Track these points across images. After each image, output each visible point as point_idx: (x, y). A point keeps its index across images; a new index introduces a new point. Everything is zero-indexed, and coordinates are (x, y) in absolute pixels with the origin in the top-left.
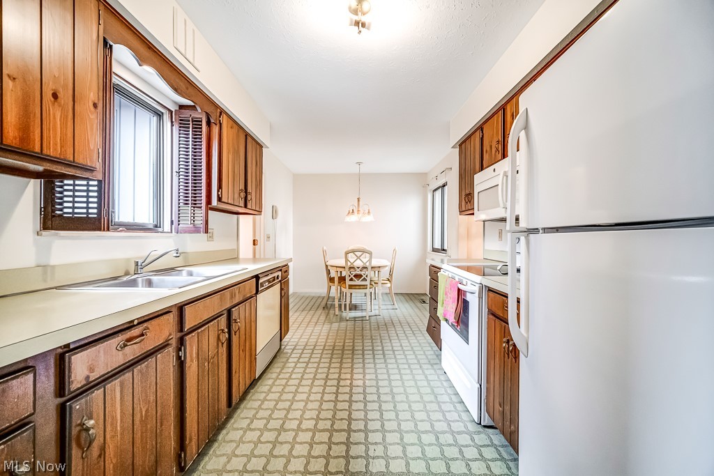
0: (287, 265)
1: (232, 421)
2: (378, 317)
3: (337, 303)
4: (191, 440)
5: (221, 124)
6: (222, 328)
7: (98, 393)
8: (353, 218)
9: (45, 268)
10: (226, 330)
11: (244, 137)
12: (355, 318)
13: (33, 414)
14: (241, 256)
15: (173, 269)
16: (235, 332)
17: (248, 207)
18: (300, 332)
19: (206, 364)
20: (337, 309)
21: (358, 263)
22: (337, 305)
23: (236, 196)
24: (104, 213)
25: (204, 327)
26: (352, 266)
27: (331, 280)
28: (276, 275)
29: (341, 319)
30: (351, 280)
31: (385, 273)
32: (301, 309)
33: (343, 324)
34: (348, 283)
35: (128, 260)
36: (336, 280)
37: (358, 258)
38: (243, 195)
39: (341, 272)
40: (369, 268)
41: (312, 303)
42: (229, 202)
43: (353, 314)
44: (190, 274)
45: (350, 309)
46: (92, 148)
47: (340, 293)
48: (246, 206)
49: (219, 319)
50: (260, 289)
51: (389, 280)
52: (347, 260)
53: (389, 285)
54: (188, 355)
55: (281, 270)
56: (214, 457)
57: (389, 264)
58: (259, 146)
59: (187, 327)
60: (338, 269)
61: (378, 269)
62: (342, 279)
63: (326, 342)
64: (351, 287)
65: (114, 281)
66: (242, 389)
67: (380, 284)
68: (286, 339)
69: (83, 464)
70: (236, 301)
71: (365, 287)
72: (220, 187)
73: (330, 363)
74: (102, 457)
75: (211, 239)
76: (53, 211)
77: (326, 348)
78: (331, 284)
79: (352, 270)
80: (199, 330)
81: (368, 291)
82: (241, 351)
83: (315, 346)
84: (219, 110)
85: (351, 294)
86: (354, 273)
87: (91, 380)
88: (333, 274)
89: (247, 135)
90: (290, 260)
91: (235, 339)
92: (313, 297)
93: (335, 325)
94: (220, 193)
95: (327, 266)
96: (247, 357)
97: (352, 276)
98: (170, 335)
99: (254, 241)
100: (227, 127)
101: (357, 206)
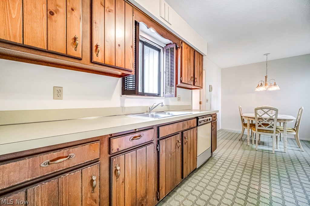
0: (215, 114)
1: (184, 185)
2: (283, 153)
3: (248, 139)
4: (162, 188)
5: (182, 47)
6: (178, 140)
7: (122, 157)
8: (262, 89)
9: (123, 108)
10: (180, 141)
11: (194, 52)
12: (262, 150)
13: (99, 158)
14: (193, 108)
15: (163, 112)
16: (185, 143)
17: (195, 85)
18: (224, 150)
19: (170, 155)
20: (249, 143)
21: (266, 116)
22: (248, 140)
23: (189, 79)
24: (136, 88)
25: (169, 138)
26: (260, 117)
27: (245, 125)
28: (208, 118)
29: (252, 149)
30: (260, 126)
31: (290, 125)
32: (226, 138)
33: (253, 152)
34: (257, 127)
35: (147, 107)
36: (248, 125)
37: (266, 113)
38: (192, 79)
39: (252, 121)
40: (276, 120)
41: (232, 136)
42: (186, 82)
43: (261, 147)
44: (169, 114)
45: (259, 144)
46: (131, 63)
47: (252, 133)
48: (194, 85)
49: (177, 135)
50: (199, 124)
51: (294, 130)
52: (256, 114)
53: (295, 133)
54: (161, 149)
55: (212, 116)
56: (174, 200)
57: (295, 118)
58: (201, 56)
59: (161, 136)
60: (249, 119)
61: (284, 121)
62: (253, 125)
63: (240, 160)
64: (259, 130)
65: (142, 114)
66: (189, 172)
67: (285, 132)
68: (215, 152)
69: (117, 184)
70: (186, 128)
71: (271, 132)
72: (181, 76)
73: (243, 174)
74: (124, 183)
75: (179, 100)
76: (124, 88)
77: (240, 164)
78: (244, 127)
79: (260, 120)
80: (167, 139)
81: (274, 135)
82: (188, 153)
83: (233, 160)
84: (181, 41)
85: (260, 135)
86: (262, 123)
87: (119, 150)
88: (246, 121)
89: (195, 51)
90: (218, 111)
91: (185, 146)
92: (233, 133)
93: (247, 152)
94: (181, 79)
95: (242, 117)
96: (192, 157)
97: (260, 124)
98: (153, 139)
99: (200, 102)
100: (185, 48)
101: (264, 81)
